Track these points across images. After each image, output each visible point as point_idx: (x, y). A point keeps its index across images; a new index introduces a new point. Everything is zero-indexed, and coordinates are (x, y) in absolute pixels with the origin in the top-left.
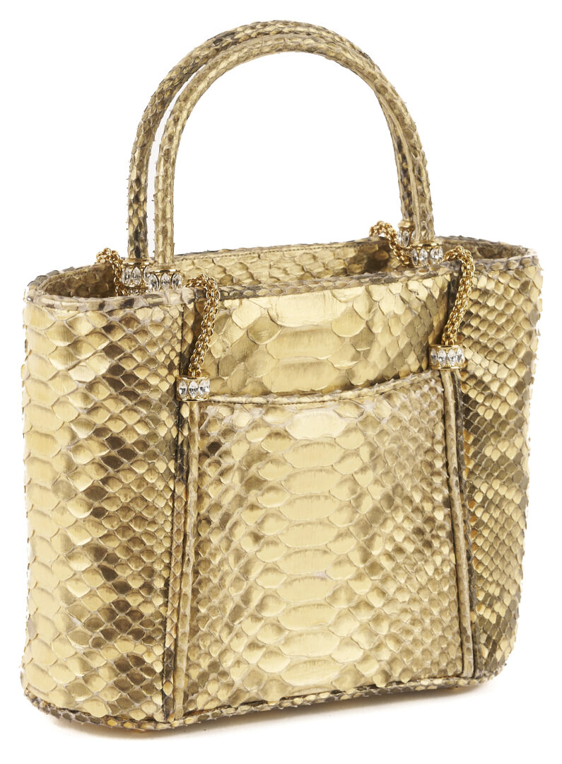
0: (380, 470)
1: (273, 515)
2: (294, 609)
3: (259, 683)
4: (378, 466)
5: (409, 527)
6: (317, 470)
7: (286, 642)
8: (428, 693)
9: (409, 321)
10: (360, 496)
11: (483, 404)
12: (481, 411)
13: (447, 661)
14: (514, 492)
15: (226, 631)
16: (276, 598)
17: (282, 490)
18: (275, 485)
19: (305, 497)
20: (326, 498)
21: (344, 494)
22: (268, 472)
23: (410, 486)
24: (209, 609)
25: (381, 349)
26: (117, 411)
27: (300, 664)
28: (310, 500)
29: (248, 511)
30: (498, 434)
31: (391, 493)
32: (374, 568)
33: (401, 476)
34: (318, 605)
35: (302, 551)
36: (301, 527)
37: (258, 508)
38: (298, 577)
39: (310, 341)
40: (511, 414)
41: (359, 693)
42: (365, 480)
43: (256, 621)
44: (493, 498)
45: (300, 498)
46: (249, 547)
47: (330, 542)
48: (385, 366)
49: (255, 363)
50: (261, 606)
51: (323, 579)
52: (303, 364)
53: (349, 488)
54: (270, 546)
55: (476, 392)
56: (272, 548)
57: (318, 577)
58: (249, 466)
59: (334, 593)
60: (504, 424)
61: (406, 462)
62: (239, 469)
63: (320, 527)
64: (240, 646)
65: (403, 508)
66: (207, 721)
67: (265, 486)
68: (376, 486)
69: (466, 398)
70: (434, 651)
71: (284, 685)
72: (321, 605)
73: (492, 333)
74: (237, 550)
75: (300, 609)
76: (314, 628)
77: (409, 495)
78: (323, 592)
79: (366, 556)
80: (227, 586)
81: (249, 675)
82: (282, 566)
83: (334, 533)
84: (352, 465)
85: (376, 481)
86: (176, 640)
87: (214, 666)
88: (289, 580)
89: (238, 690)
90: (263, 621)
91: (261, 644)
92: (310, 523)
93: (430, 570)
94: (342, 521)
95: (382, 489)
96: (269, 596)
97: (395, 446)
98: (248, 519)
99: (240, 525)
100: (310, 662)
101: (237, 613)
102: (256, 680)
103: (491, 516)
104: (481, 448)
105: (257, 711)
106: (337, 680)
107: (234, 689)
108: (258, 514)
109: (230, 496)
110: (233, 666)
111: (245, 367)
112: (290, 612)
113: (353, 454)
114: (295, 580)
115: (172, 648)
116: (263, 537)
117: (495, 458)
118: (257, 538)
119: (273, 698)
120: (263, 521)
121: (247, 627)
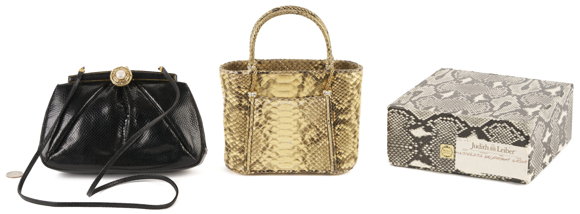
0: (306, 119)
1: (275, 126)
2: (281, 149)
3: (271, 166)
4: (305, 117)
5: (315, 133)
6: (286, 117)
7: (279, 157)
8: (320, 174)
9: (315, 84)
10: (300, 124)
11: (337, 105)
12: (337, 107)
13: (326, 167)
14: (348, 127)
15: (261, 153)
16: (277, 146)
17: (277, 121)
18: (275, 119)
19: (284, 123)
20: (290, 124)
21: (295, 123)
22: (272, 116)
23: (316, 123)
24: (256, 147)
25: (307, 89)
26: (231, 98)
27: (283, 163)
29: (268, 125)
30: (342, 113)
31: (310, 124)
32: (305, 142)
33: (313, 121)
34: (289, 149)
35: (284, 136)
36: (283, 130)
37: (270, 124)
39: (285, 86)
40: (346, 108)
41: (300, 172)
42: (301, 121)
43: (270, 151)
45: (282, 123)
46: (268, 133)
48: (309, 94)
49: (270, 90)
50: (272, 148)
51: (290, 143)
52: (284, 91)
53: (297, 122)
54: (274, 134)
55: (335, 102)
58: (267, 114)
59: (294, 147)
60: (344, 111)
61: (314, 117)
62: (265, 115)
63: (289, 131)
64: (264, 157)
65: (314, 128)
66: (256, 173)
67: (272, 119)
69: (332, 103)
70: (322, 164)
71: (278, 168)
74: (264, 134)
75: (283, 150)
76: (287, 155)
77: (316, 125)
78: (290, 146)
79: (303, 139)
80: (261, 142)
81: (268, 164)
82: (278, 139)
83: (293, 132)
84: (297, 117)
85: (305, 121)
86: (247, 153)
87: (258, 161)
88: (280, 142)
89: (265, 167)
90: (272, 151)
91: (272, 157)
92: (286, 129)
93: (321, 144)
94: (295, 129)
95: (307, 123)
96: (274, 145)
97: (310, 113)
98: (268, 127)
99: (266, 128)
100: (285, 163)
102: (270, 165)
103: (341, 133)
104: (338, 116)
105: (270, 172)
106: (293, 168)
107: (264, 167)
108: (270, 126)
109: (262, 121)
110: (263, 161)
113: (297, 114)
114: (282, 142)
115: (246, 155)
116: (272, 131)
117: (342, 119)
118: (270, 132)
119: (276, 170)
120: (272, 128)
121: (267, 152)
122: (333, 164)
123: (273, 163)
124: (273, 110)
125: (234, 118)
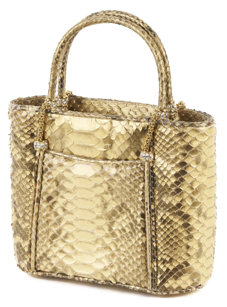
0: (114, 196)
1: (70, 202)
2: (80, 242)
4: (114, 193)
6: (85, 189)
7: (75, 254)
8: (133, 291)
9: (128, 138)
10: (106, 204)
11: (161, 179)
12: (160, 182)
13: (140, 280)
15: (49, 243)
16: (72, 235)
17: (73, 193)
18: (70, 191)
19: (82, 198)
20: (91, 201)
21: (98, 201)
22: (67, 185)
23: (130, 205)
25: (117, 147)
27: (80, 264)
28: (84, 200)
29: (60, 198)
30: (167, 193)
31: (121, 206)
32: (113, 234)
33: (124, 200)
34: (90, 243)
35: (83, 220)
36: (82, 210)
37: (64, 198)
38: (82, 230)
39: (85, 137)
41: (105, 283)
43: (63, 242)
44: (166, 219)
45: (80, 198)
46: (60, 212)
47: (94, 219)
48: (120, 154)
50: (66, 237)
51: (92, 233)
52: (84, 146)
53: (101, 199)
54: (70, 214)
55: (158, 173)
56: (70, 215)
57: (90, 232)
58: (60, 180)
59: (97, 240)
60: (170, 189)
61: (126, 195)
63: (90, 212)
64: (55, 250)
65: (126, 213)
67: (66, 190)
68: (114, 201)
69: (155, 175)
70: (134, 274)
71: (73, 271)
72: (91, 243)
73: (165, 150)
74: (56, 212)
75: (82, 242)
76: (87, 252)
77: (129, 209)
79: (110, 229)
80: (50, 225)
81: (59, 262)
82: (74, 223)
83: (95, 216)
84: (100, 190)
85: (113, 200)
87: (45, 255)
88: (77, 230)
90: (66, 243)
91: (65, 252)
92: (85, 209)
93: (133, 241)
94: (99, 212)
95: (116, 203)
96: (69, 234)
97: (120, 187)
98: (61, 201)
99: (57, 203)
100: (83, 264)
101: (54, 236)
102: (62, 265)
103: (165, 227)
104: (161, 197)
105: (63, 278)
106: (94, 274)
107: (54, 266)
108: (64, 201)
109: (52, 190)
110: (52, 257)
111: (61, 141)
112: (78, 242)
114: (81, 230)
116: (66, 210)
117: (167, 202)
118: (64, 210)
119: (70, 274)
120: (66, 204)
122: (151, 278)
123: (68, 262)
124: (67, 175)
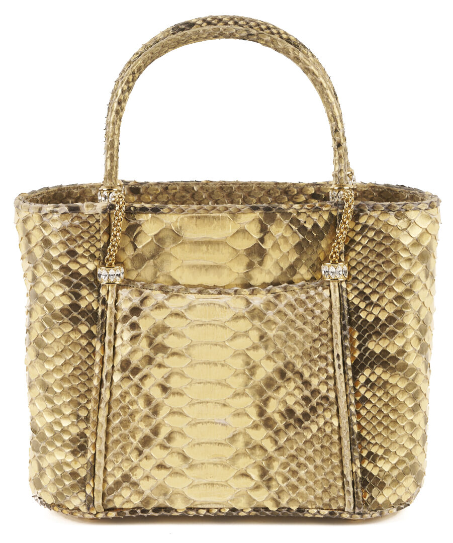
0: (271, 351)
1: (177, 373)
2: (198, 444)
3: (165, 494)
4: (270, 346)
5: (299, 395)
7: (189, 468)
9: (297, 242)
10: (254, 367)
11: (364, 310)
12: (363, 315)
13: (329, 498)
14: (397, 378)
15: (136, 453)
16: (182, 434)
17: (184, 356)
18: (179, 352)
19: (204, 363)
20: (223, 365)
21: (238, 364)
22: (171, 342)
23: (300, 364)
24: (120, 436)
25: (274, 261)
26: (49, 285)
27: (201, 484)
29: (156, 368)
30: (378, 334)
31: (283, 368)
32: (268, 422)
33: (291, 356)
34: (219, 443)
35: (204, 402)
36: (202, 384)
37: (164, 367)
38: (201, 421)
39: (208, 249)
40: (391, 319)
41: (254, 513)
42: (258, 356)
43: (164, 449)
44: (375, 381)
45: (200, 363)
46: (157, 394)
47: (229, 399)
48: (279, 274)
49: (162, 262)
50: (169, 438)
51: (223, 425)
52: (204, 266)
53: (243, 360)
54: (176, 396)
55: (359, 300)
56: (177, 398)
57: (219, 423)
58: (156, 335)
59: (233, 436)
60: (384, 326)
61: (295, 346)
62: (147, 337)
63: (219, 387)
65: (294, 380)
66: (123, 517)
67: (169, 351)
68: (269, 361)
69: (350, 303)
70: (317, 489)
71: (186, 499)
72: (222, 444)
73: (372, 257)
74: (146, 395)
75: (203, 445)
76: (215, 460)
77: (300, 371)
78: (223, 434)
79: (261, 413)
80: (136, 421)
81: (157, 487)
82: (186, 411)
83: (231, 392)
84: (243, 344)
85: (268, 358)
86: (95, 455)
87: (126, 477)
88: (193, 422)
89: (148, 497)
90: (170, 450)
91: (167, 466)
92: (210, 383)
93: (314, 428)
94: (237, 383)
95: (274, 364)
96: (176, 432)
97: (283, 334)
98: (157, 374)
99: (149, 377)
100: (209, 484)
102: (163, 492)
103: (374, 395)
104: (365, 342)
105: (164, 514)
106: (232, 501)
107: (144, 496)
109: (139, 355)
110: (142, 479)
111: (154, 263)
112: (194, 446)
113: (243, 335)
114: (199, 423)
115: (91, 460)
116: (170, 388)
117: (378, 351)
118: (165, 389)
119: (180, 507)
120: (169, 377)
121: (156, 453)
122: (351, 489)
123: (174, 483)
124: (173, 323)
125: (58, 347)
